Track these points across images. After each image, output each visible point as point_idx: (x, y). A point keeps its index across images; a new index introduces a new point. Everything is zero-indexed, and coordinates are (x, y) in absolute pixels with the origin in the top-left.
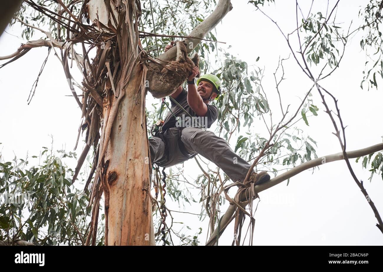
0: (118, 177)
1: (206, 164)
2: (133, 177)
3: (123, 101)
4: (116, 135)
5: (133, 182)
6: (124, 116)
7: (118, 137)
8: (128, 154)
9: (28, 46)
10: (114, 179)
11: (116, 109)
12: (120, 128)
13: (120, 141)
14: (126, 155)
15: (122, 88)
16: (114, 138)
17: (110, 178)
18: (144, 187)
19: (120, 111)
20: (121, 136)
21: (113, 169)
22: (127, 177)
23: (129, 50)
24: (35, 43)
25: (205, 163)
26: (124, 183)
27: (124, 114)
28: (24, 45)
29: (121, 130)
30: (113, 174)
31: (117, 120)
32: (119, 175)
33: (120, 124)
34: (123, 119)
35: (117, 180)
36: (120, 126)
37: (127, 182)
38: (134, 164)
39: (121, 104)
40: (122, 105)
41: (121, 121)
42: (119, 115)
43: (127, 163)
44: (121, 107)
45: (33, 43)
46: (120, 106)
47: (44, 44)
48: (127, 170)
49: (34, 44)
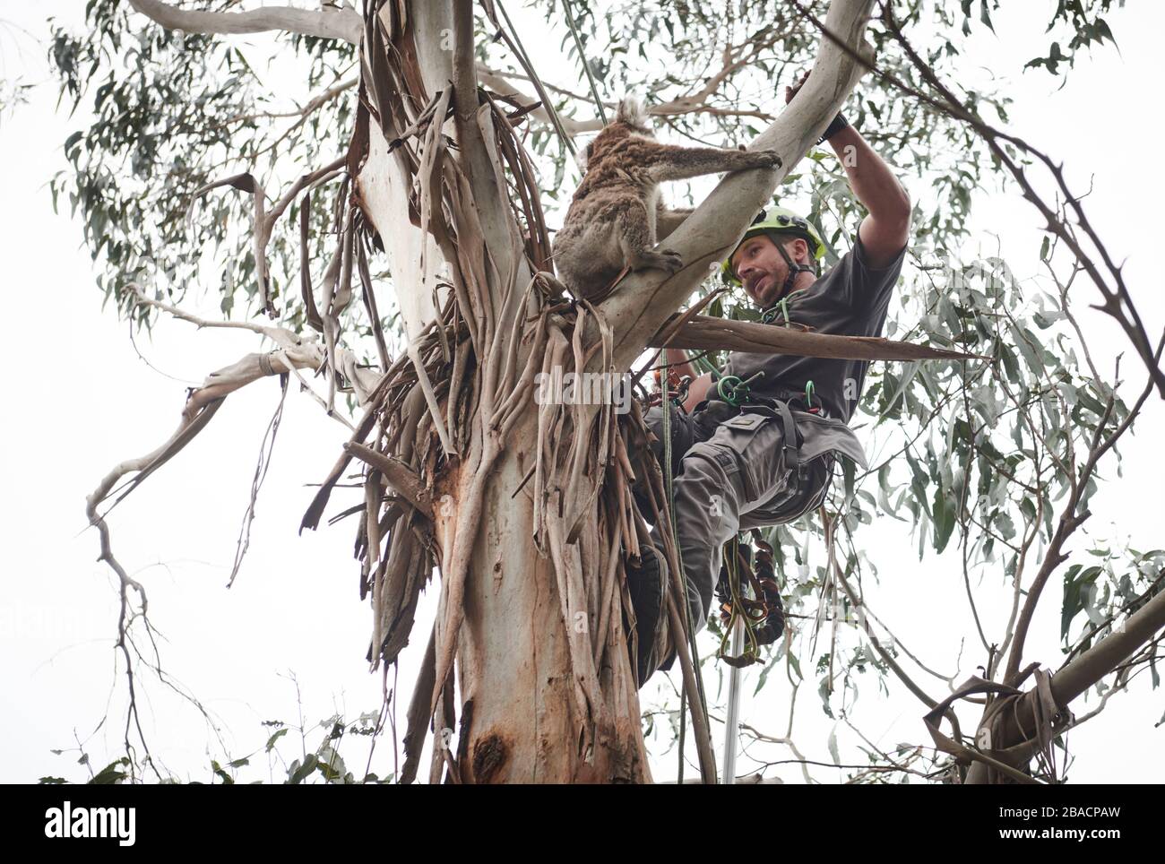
0: (509, 752)
1: (946, 679)
2: (568, 740)
3: (500, 473)
4: (489, 604)
5: (570, 760)
6: (509, 527)
7: (496, 609)
8: (540, 662)
9: (210, 390)
10: (497, 765)
11: (476, 508)
12: (498, 575)
13: (504, 621)
14: (531, 668)
15: (486, 429)
16: (482, 618)
17: (482, 764)
18: (617, 771)
19: (492, 514)
20: (507, 600)
21: (489, 726)
22: (544, 745)
23: (494, 288)
24: (231, 372)
25: (940, 677)
26: (532, 770)
27: (507, 521)
28: (199, 390)
29: (505, 580)
30: (487, 748)
31: (487, 550)
32: (513, 745)
33: (497, 561)
34: (506, 538)
35: (507, 766)
36: (498, 567)
37: (545, 764)
38: (567, 695)
39: (495, 488)
40: (499, 490)
41: (499, 549)
42: (490, 528)
43: (541, 695)
44: (496, 497)
45: (224, 377)
46: (490, 494)
47: (258, 368)
48: (542, 720)
49: (229, 378)
